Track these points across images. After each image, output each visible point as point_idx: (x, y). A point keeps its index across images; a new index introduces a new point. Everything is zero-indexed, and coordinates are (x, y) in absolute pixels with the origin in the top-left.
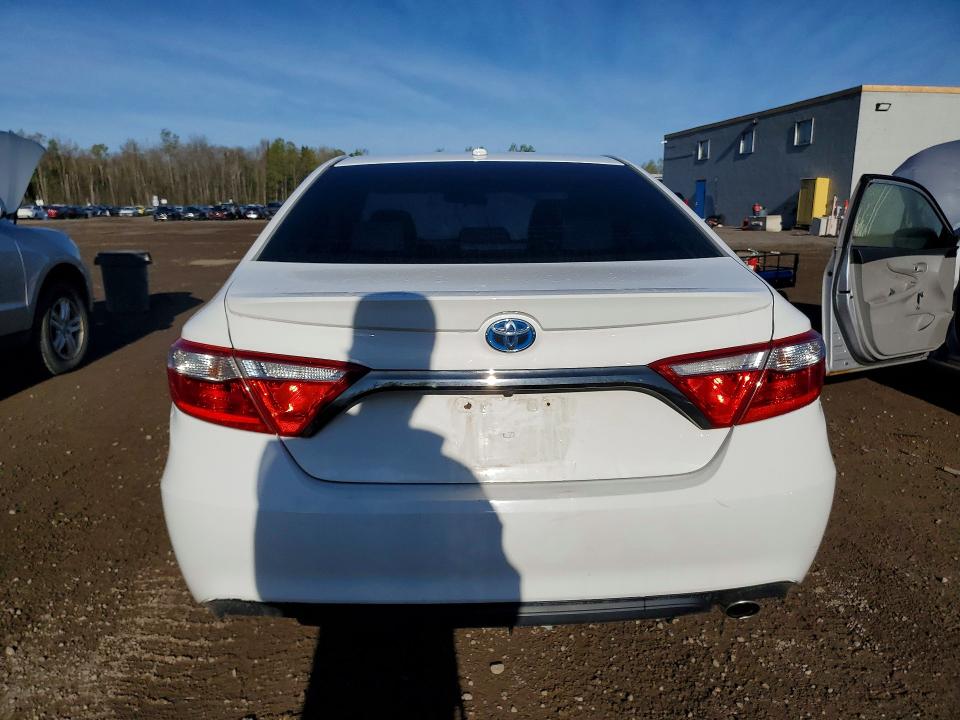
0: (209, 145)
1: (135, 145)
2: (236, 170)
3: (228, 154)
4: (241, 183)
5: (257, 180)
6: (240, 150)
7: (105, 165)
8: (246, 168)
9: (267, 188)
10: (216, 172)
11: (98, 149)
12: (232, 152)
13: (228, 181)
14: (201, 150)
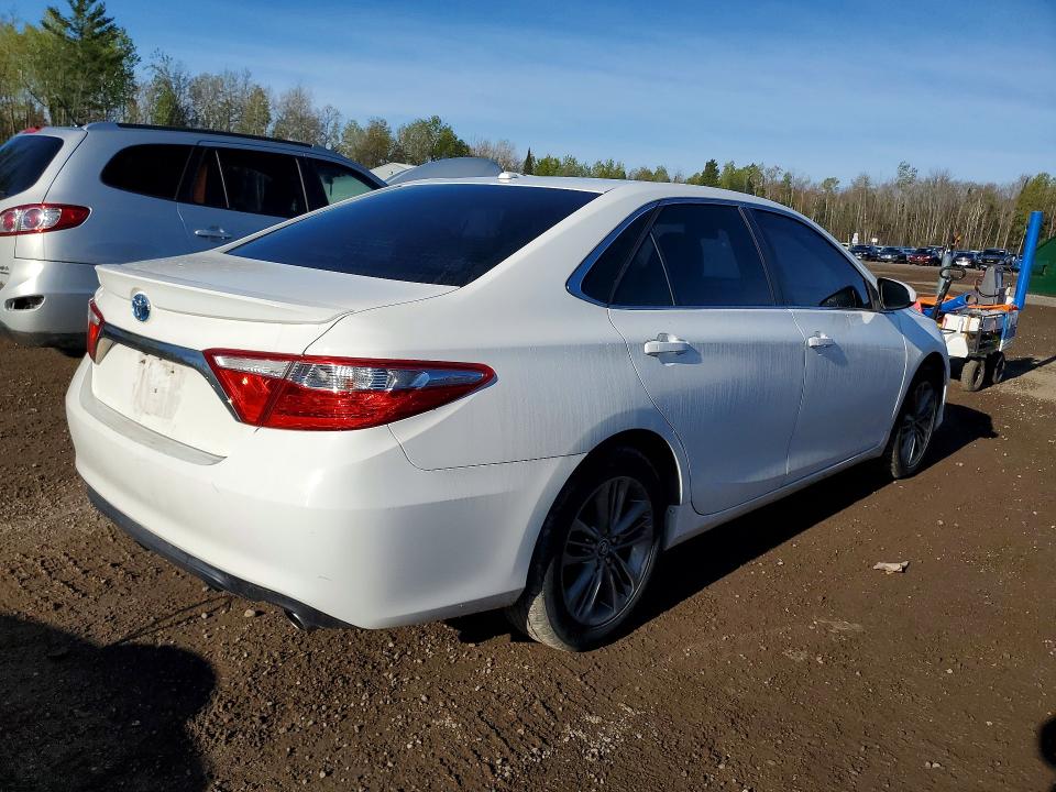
0: (952, 180)
1: (866, 179)
2: (978, 210)
3: (973, 191)
4: (980, 225)
5: (1001, 223)
6: (991, 187)
7: (833, 198)
8: (992, 207)
9: (1012, 232)
10: (951, 211)
11: (830, 182)
12: (979, 189)
13: (963, 221)
14: (943, 185)
